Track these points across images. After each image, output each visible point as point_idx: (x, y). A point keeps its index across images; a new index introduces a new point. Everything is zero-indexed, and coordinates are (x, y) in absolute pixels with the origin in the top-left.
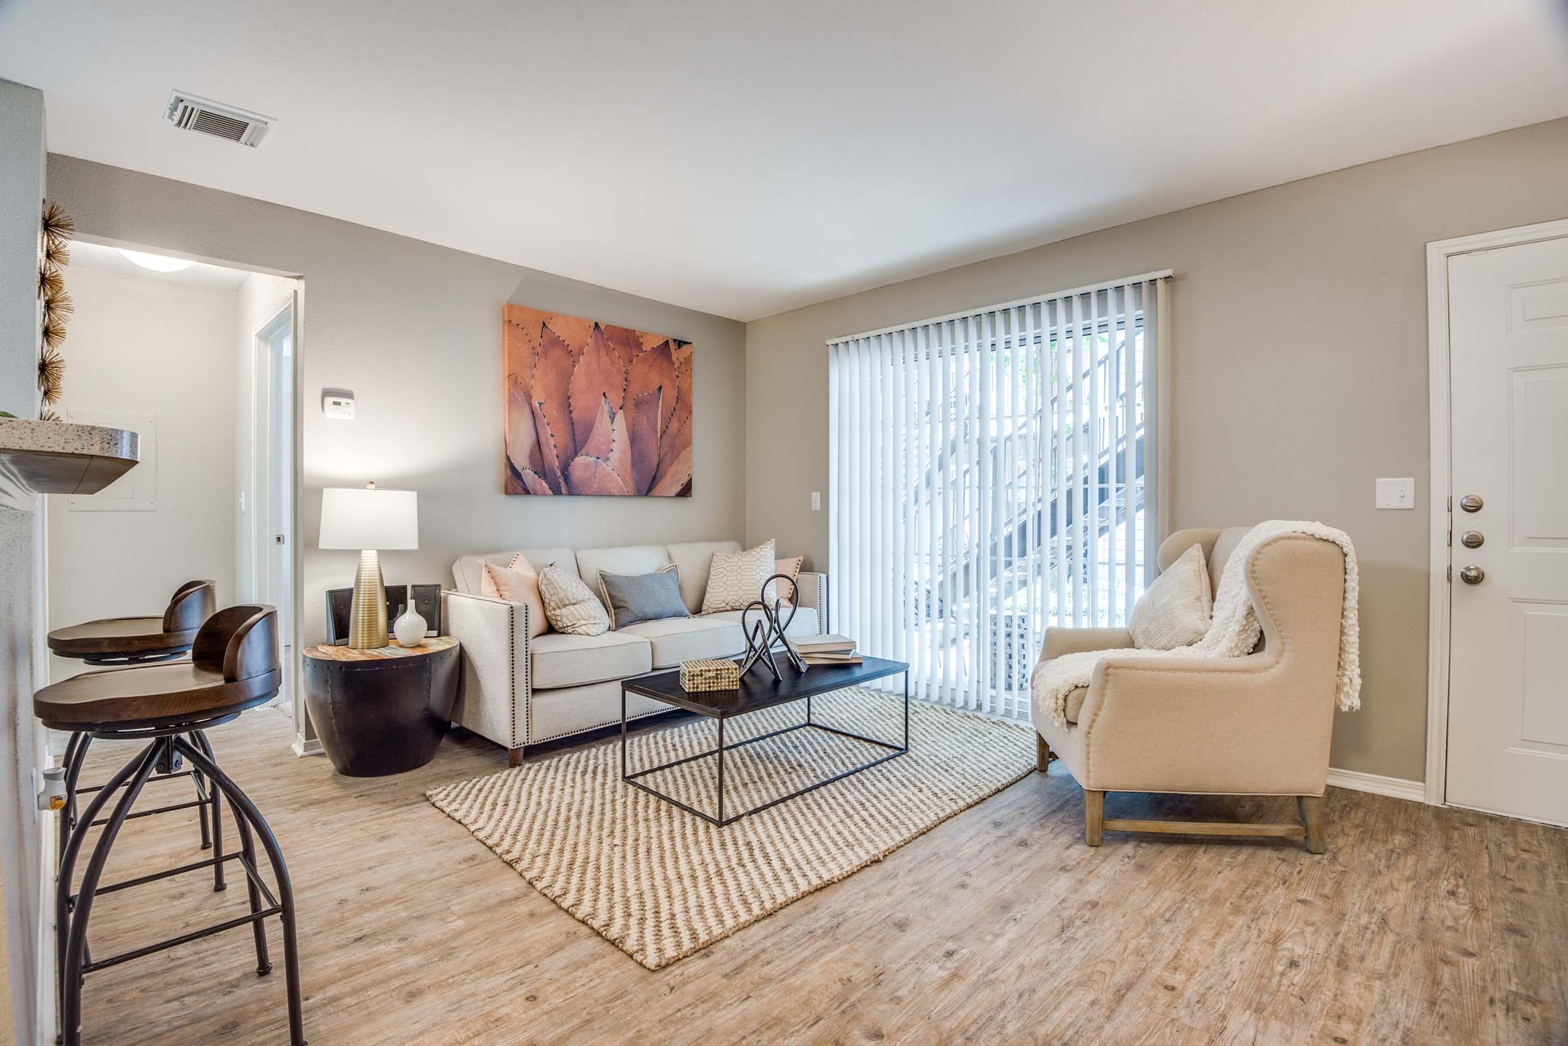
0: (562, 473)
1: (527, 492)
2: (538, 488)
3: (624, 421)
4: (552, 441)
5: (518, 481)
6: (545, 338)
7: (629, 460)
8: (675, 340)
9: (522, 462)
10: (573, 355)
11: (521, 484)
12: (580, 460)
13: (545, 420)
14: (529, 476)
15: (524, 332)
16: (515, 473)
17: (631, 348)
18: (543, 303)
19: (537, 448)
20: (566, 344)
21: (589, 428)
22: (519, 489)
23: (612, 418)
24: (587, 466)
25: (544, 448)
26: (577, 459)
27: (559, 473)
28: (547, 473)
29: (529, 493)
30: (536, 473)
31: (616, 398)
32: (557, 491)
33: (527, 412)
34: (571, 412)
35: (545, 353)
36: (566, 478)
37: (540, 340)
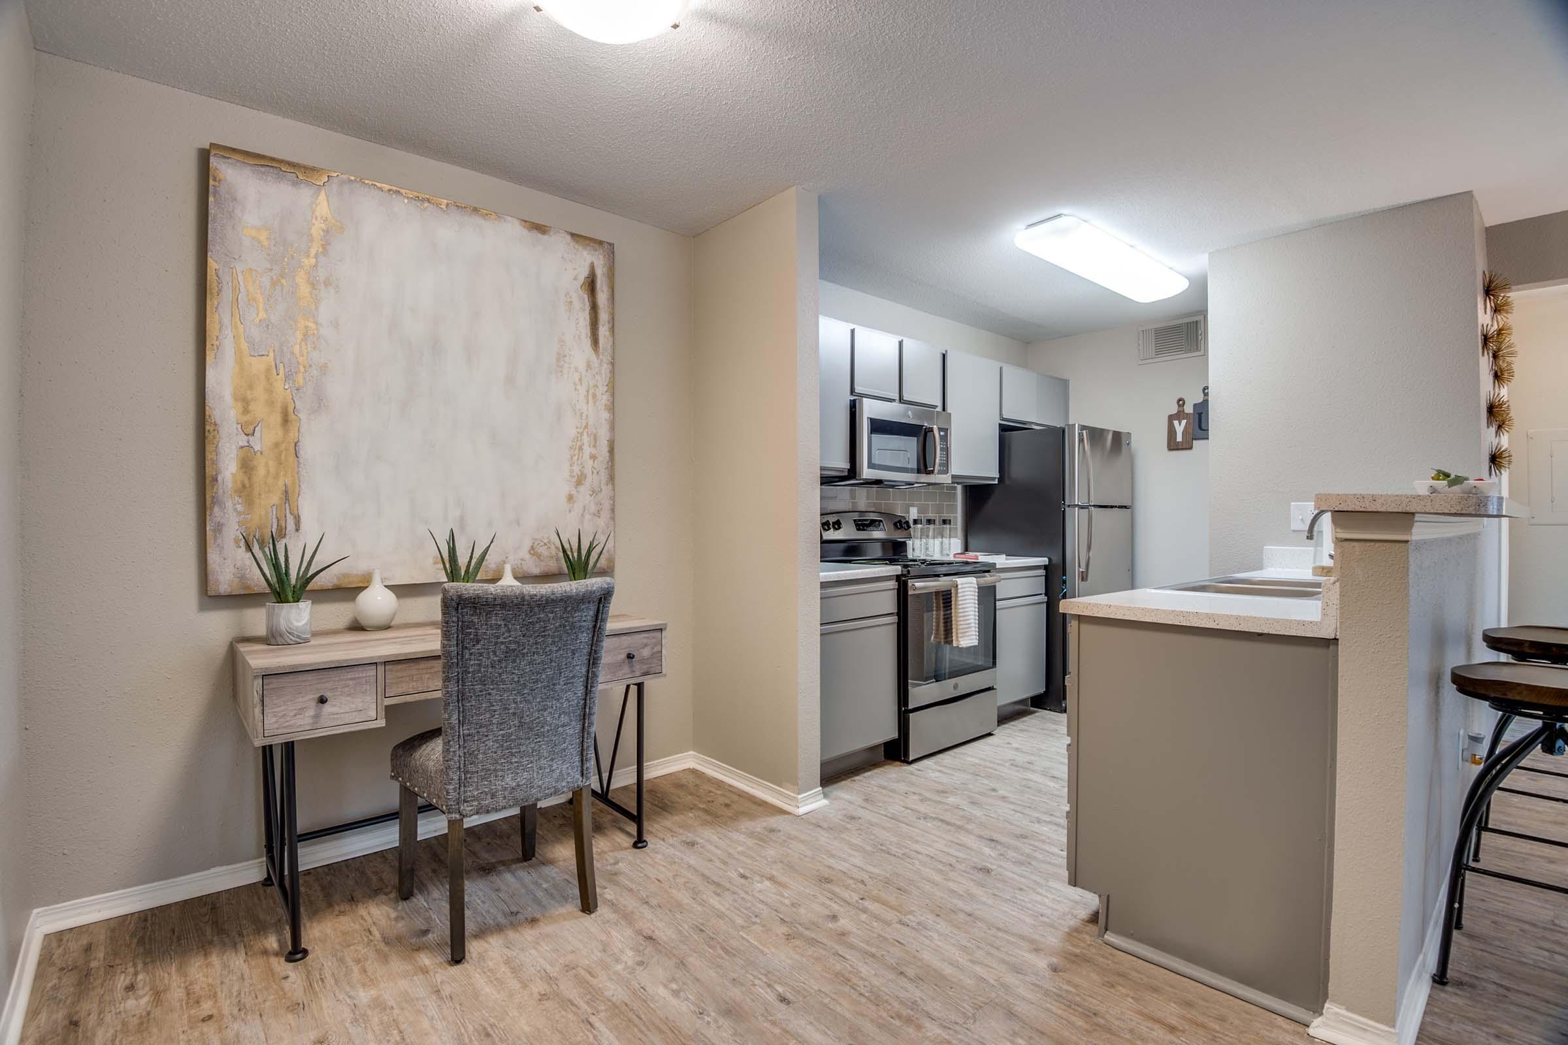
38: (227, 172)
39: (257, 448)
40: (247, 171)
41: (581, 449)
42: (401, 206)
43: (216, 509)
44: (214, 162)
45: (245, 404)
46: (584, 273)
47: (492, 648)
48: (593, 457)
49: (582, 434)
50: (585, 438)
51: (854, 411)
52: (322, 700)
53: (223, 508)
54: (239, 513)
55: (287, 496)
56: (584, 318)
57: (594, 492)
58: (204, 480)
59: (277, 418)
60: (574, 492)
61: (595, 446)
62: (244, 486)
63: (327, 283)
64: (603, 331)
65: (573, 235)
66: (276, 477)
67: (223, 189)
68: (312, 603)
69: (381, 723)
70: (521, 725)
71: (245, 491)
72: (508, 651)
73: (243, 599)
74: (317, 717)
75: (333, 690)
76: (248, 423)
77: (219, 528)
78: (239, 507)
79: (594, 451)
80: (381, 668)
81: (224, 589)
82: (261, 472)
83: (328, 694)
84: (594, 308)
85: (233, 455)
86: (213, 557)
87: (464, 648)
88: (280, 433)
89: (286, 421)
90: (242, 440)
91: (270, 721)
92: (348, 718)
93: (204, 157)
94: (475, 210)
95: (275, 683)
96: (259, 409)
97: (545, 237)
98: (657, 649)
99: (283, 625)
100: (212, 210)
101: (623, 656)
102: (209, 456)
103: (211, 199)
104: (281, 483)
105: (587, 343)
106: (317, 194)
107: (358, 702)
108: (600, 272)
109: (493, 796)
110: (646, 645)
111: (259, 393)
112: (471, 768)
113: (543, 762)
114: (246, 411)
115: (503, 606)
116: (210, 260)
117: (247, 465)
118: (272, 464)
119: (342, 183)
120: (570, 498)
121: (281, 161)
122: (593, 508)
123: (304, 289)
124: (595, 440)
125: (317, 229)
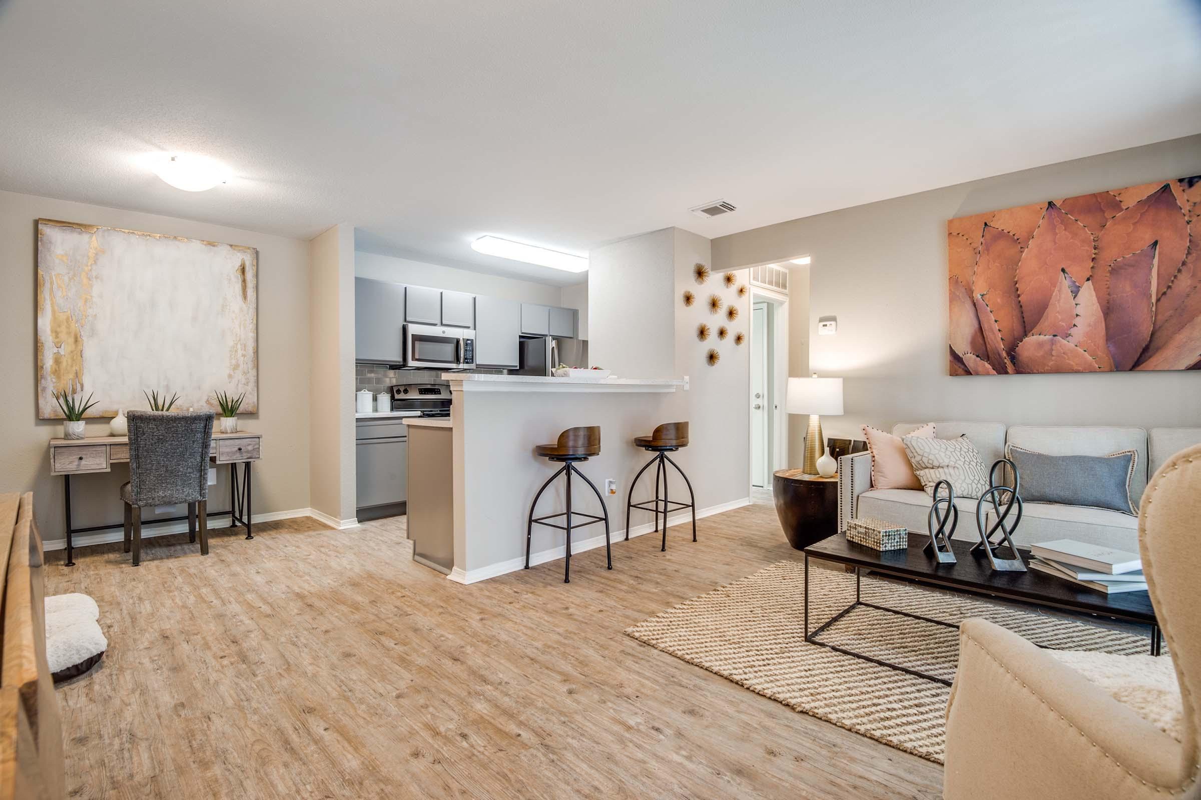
0: (1009, 354)
1: (968, 373)
2: (980, 369)
3: (1094, 293)
4: (996, 327)
5: (960, 365)
6: (988, 236)
7: (1103, 332)
8: (1181, 181)
9: (963, 348)
10: (1019, 242)
11: (963, 367)
12: (1031, 340)
13: (989, 309)
14: (971, 359)
15: (965, 238)
16: (956, 358)
17: (1104, 212)
18: (984, 205)
19: (979, 334)
20: (1011, 234)
21: (1042, 308)
22: (960, 371)
23: (1075, 292)
24: (1040, 345)
25: (987, 333)
26: (1026, 340)
27: (1004, 354)
28: (990, 355)
29: (971, 374)
30: (977, 356)
31: (1079, 271)
32: (1001, 370)
33: (968, 306)
34: (1019, 296)
35: (988, 250)
36: (1013, 359)
37: (982, 240)
38: (47, 231)
39: (62, 353)
40: (57, 229)
41: (236, 351)
42: (134, 239)
43: (43, 381)
44: (40, 226)
45: (56, 333)
46: (238, 264)
47: (151, 437)
48: (244, 356)
49: (237, 344)
50: (239, 346)
51: (405, 330)
52: (81, 459)
53: (46, 379)
54: (54, 383)
55: (77, 375)
56: (238, 287)
57: (245, 373)
58: (37, 368)
59: (71, 340)
60: (232, 373)
61: (245, 350)
62: (56, 370)
63: (97, 278)
64: (251, 292)
65: (231, 246)
66: (72, 366)
67: (45, 238)
68: (86, 423)
69: (109, 470)
70: (167, 471)
71: (56, 372)
72: (159, 439)
73: (55, 421)
74: (79, 465)
75: (86, 454)
76: (58, 342)
77: (44, 389)
78: (54, 380)
79: (244, 353)
80: (108, 447)
81: (47, 416)
82: (64, 364)
83: (83, 456)
84: (244, 281)
85: (51, 356)
86: (41, 401)
87: (138, 437)
88: (74, 346)
89: (76, 341)
90: (55, 350)
91: (57, 465)
92: (93, 467)
93: (36, 223)
94: (175, 238)
95: (60, 450)
96: (63, 336)
97: (215, 248)
98: (257, 446)
99: (71, 431)
100: (40, 248)
101: (236, 449)
102: (39, 357)
103: (39, 243)
104: (74, 369)
105: (239, 298)
106: (91, 238)
107: (97, 461)
108: (248, 264)
109: (153, 499)
110: (249, 445)
111: (63, 329)
112: (143, 487)
113: (178, 487)
114: (57, 337)
115: (154, 420)
116: (39, 271)
117: (57, 361)
118: (70, 361)
119: (104, 231)
120: (230, 376)
121: (74, 224)
122: (244, 381)
123: (85, 281)
124: (245, 346)
125: (92, 253)
